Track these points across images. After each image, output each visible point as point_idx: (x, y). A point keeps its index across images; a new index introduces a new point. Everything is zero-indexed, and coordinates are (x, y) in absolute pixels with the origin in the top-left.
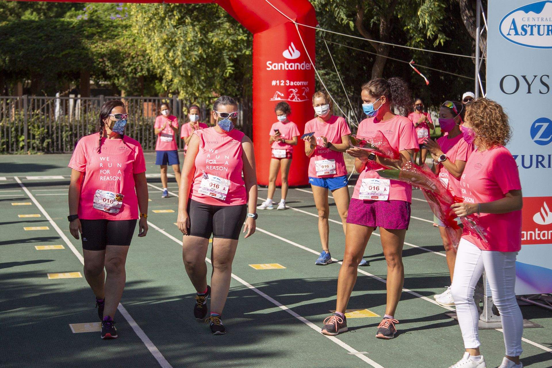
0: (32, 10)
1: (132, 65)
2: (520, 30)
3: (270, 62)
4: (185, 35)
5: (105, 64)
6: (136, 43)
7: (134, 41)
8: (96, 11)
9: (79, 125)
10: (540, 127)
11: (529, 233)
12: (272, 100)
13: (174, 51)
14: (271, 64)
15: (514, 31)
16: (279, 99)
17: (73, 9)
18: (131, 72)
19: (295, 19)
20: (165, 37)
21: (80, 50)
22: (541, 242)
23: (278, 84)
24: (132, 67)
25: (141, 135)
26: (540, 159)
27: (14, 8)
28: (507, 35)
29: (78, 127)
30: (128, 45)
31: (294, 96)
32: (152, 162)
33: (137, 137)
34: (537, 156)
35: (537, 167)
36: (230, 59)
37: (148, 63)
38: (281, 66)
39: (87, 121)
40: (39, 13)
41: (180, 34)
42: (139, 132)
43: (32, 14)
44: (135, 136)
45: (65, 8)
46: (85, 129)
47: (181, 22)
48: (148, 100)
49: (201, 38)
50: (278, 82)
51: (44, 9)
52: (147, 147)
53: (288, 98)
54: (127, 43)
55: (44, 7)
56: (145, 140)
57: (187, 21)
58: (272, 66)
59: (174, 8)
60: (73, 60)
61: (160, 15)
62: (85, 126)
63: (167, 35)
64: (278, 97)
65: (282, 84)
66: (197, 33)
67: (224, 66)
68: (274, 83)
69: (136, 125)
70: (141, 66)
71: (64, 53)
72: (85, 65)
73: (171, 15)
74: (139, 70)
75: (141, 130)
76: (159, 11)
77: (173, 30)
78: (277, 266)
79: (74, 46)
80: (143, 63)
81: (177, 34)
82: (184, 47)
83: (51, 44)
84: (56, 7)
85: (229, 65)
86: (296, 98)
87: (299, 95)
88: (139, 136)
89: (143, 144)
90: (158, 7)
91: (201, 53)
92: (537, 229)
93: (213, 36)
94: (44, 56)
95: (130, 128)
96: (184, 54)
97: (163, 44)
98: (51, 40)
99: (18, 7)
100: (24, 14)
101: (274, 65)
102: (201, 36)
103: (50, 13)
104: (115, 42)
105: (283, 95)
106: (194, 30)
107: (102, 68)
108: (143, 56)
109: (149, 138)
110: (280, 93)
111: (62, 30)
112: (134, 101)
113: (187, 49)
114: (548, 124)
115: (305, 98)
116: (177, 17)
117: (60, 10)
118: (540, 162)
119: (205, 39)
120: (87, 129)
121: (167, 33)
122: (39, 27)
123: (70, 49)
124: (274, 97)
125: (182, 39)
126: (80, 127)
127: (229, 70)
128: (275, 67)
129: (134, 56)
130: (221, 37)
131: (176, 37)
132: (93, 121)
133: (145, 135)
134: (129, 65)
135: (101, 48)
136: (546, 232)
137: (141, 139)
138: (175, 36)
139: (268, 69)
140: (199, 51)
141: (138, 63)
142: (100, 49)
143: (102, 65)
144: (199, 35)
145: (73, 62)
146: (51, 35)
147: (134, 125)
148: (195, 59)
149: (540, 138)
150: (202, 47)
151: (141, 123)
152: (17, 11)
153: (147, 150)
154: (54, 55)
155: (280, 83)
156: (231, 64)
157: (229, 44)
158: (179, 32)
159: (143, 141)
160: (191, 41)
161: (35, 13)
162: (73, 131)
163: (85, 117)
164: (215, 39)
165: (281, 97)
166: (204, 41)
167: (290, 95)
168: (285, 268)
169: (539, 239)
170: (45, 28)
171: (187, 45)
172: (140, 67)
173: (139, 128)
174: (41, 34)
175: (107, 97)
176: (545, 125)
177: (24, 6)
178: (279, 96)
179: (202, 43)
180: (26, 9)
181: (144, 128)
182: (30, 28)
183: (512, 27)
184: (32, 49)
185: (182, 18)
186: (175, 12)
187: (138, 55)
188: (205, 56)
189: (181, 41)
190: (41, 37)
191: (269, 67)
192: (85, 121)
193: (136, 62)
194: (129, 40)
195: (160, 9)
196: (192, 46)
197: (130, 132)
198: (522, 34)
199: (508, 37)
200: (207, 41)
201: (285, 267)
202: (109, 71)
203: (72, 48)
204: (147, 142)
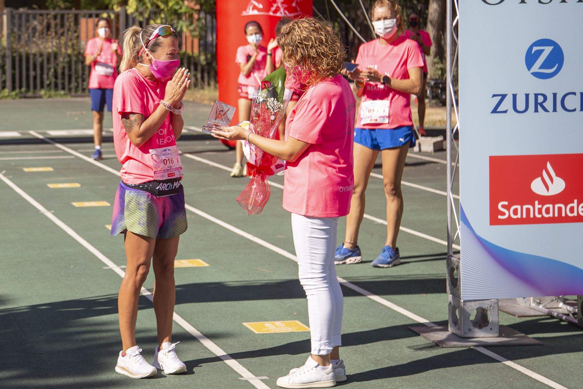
10: (540, 52)
11: (525, 207)
12: (244, 13)
16: (256, 12)
22: (543, 221)
25: (70, 69)
26: (540, 99)
31: (278, 7)
32: (79, 113)
33: (63, 73)
34: (536, 96)
35: (536, 110)
42: (66, 65)
44: (60, 71)
48: (87, 16)
52: (80, 88)
53: (269, 10)
56: (77, 78)
64: (253, 9)
69: (61, 54)
75: (70, 63)
78: (199, 263)
86: (282, 10)
87: (286, 6)
88: (66, 72)
89: (73, 85)
92: (537, 202)
95: (52, 59)
105: (261, 6)
109: (83, 74)
112: (59, 17)
114: (552, 47)
115: (297, 11)
118: (541, 105)
124: (248, 10)
133: (76, 72)
136: (551, 206)
137: (70, 77)
147: (59, 56)
149: (540, 68)
151: (69, 51)
153: (80, 93)
159: (73, 79)
165: (259, 10)
167: (272, 6)
168: (206, 265)
169: (540, 216)
173: (67, 59)
176: (548, 50)
178: (255, 8)
181: (74, 59)
197: (52, 66)
201: (208, 263)
204: (80, 80)
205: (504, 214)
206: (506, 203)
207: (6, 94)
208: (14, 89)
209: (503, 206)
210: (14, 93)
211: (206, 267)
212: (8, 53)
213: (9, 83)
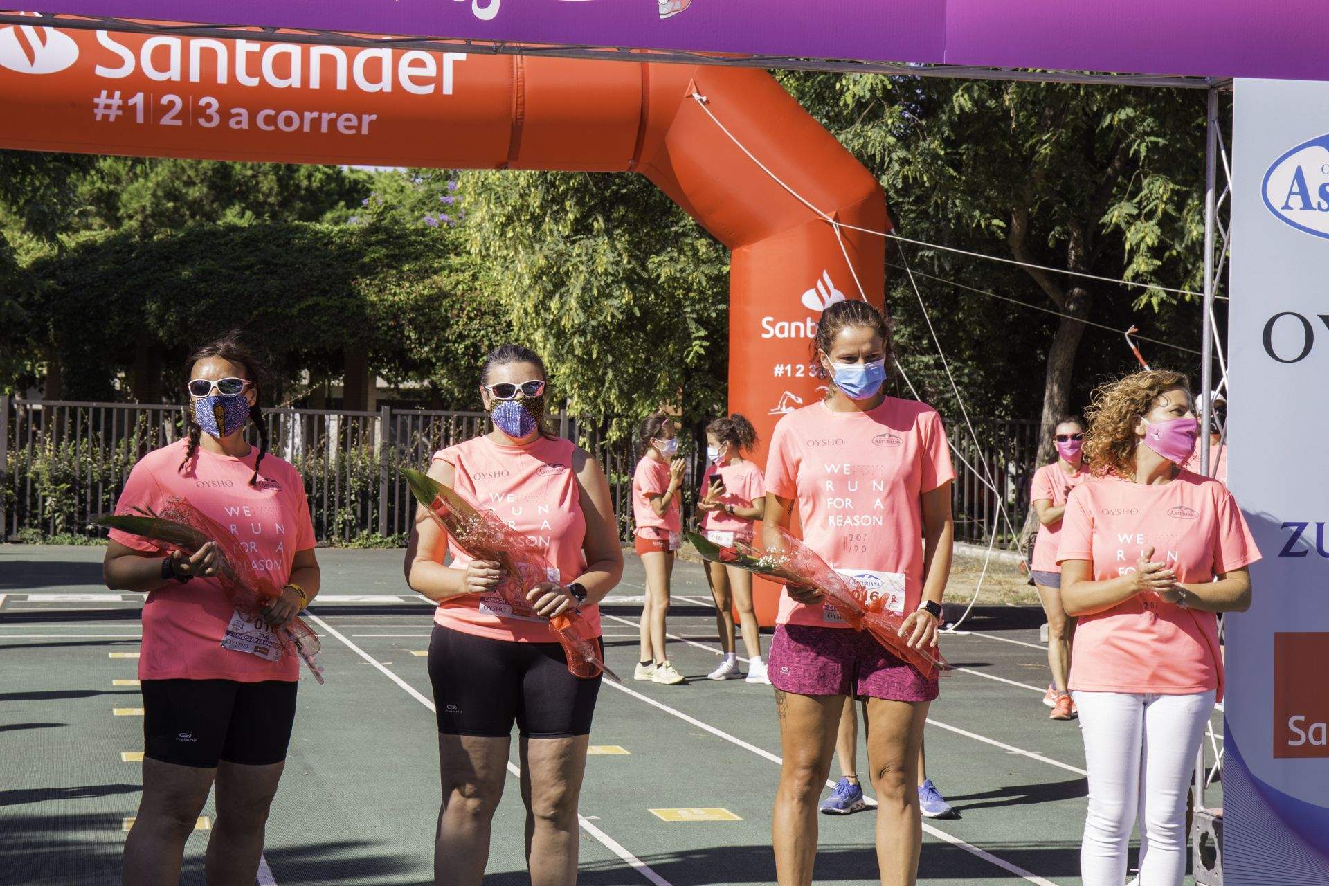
0: (243, 205)
1: (468, 336)
2: (1315, 198)
3: (771, 319)
4: (591, 259)
5: (402, 332)
6: (477, 284)
7: (475, 278)
8: (392, 208)
9: (327, 477)
12: (774, 411)
13: (561, 297)
14: (773, 324)
15: (1299, 198)
16: (792, 410)
17: (342, 203)
18: (464, 354)
19: (833, 213)
20: (542, 262)
21: (342, 297)
23: (789, 374)
24: (468, 342)
27: (201, 200)
28: (1282, 208)
29: (326, 484)
30: (460, 287)
36: (700, 321)
37: (505, 332)
38: (798, 328)
39: (348, 470)
40: (258, 215)
41: (579, 255)
43: (242, 215)
45: (323, 202)
46: (343, 488)
47: (582, 228)
49: (630, 266)
50: (789, 367)
51: (271, 205)
54: (458, 283)
55: (272, 200)
57: (596, 225)
58: (775, 329)
59: (565, 192)
60: (325, 323)
61: (531, 209)
62: (343, 479)
63: (546, 257)
64: (787, 407)
65: (799, 374)
66: (620, 255)
67: (687, 339)
68: (779, 370)
70: (490, 339)
71: (303, 305)
72: (351, 336)
73: (557, 211)
74: (484, 349)
76: (530, 200)
77: (561, 246)
78: (723, 814)
79: (328, 288)
80: (494, 332)
81: (570, 256)
82: (586, 288)
83: (273, 283)
84: (302, 199)
85: (696, 335)
90: (527, 192)
91: (628, 304)
93: (660, 265)
94: (256, 313)
96: (584, 305)
97: (537, 278)
98: (273, 273)
99: (211, 198)
100: (224, 215)
101: (779, 325)
102: (629, 263)
103: (287, 214)
104: (428, 281)
105: (801, 400)
106: (614, 248)
107: (395, 341)
108: (496, 315)
110: (793, 397)
111: (301, 250)
113: (595, 292)
116: (571, 216)
117: (310, 207)
119: (639, 270)
120: (348, 488)
121: (547, 253)
122: (249, 240)
123: (317, 295)
124: (780, 405)
125: (582, 268)
126: (331, 482)
127: (697, 347)
128: (782, 330)
129: (472, 315)
130: (679, 267)
131: (568, 264)
132: (364, 469)
134: (461, 337)
135: (395, 294)
138: (566, 261)
139: (765, 336)
140: (623, 297)
141: (483, 332)
142: (391, 298)
143: (393, 336)
144: (625, 261)
145: (324, 327)
146: (275, 261)
148: (613, 316)
150: (632, 289)
152: (207, 208)
154: (279, 311)
155: (794, 371)
156: (702, 333)
157: (700, 283)
158: (577, 251)
160: (606, 273)
161: (248, 214)
162: (314, 492)
163: (343, 460)
164: (665, 272)
165: (798, 406)
166: (637, 274)
168: (740, 819)
170: (262, 245)
171: (596, 284)
172: (487, 343)
174: (252, 259)
175: (395, 411)
177: (224, 196)
178: (791, 402)
179: (631, 280)
180: (229, 203)
182: (226, 244)
183: (1296, 189)
184: (226, 293)
185: (585, 216)
186: (567, 204)
187: (483, 314)
188: (637, 312)
189: (581, 272)
190: (250, 267)
191: (768, 332)
192: (342, 467)
193: (479, 330)
194: (461, 277)
195: (532, 195)
196: (608, 286)
198: (1320, 208)
199: (1285, 213)
200: (645, 275)
201: (739, 815)
202: (411, 350)
203: (324, 292)
205: (1298, 738)
206: (1302, 718)
207: (379, 540)
208: (390, 532)
209: (1297, 724)
210: (390, 539)
211: (738, 821)
212: (383, 474)
213: (383, 524)
